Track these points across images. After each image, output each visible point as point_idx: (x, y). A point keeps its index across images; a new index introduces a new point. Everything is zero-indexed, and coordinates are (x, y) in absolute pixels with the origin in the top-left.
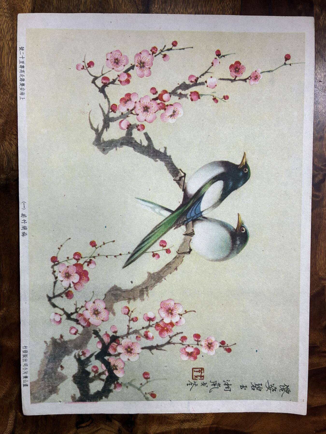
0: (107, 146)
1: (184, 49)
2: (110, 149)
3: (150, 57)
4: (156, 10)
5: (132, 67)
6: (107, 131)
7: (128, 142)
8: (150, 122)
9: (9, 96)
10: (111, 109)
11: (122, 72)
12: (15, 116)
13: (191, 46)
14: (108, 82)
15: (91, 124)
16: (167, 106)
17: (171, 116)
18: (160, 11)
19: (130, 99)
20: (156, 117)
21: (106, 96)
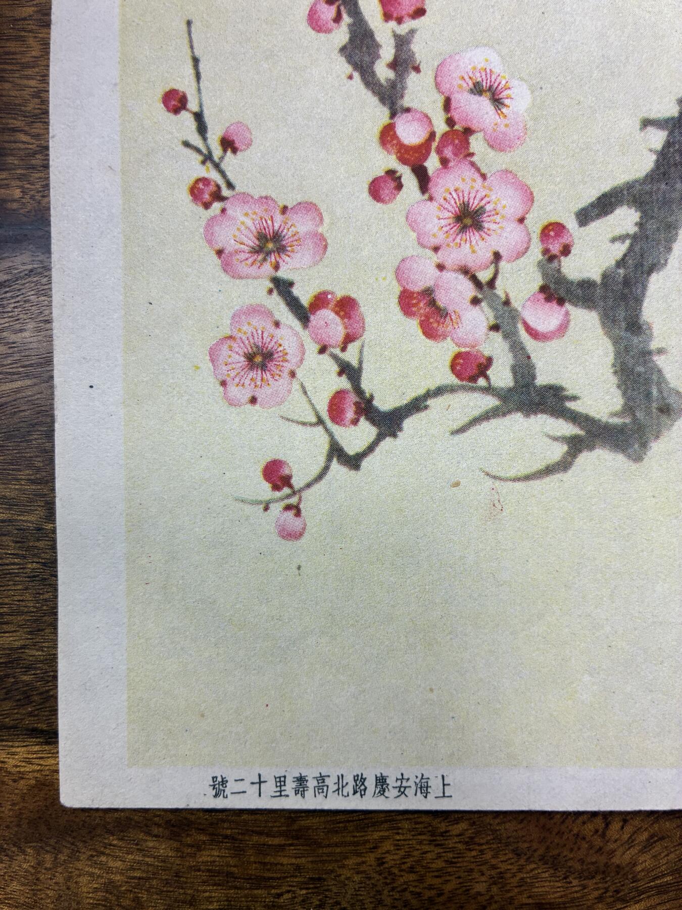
0: (648, 395)
1: (196, 61)
2: (661, 380)
3: (236, 211)
4: (32, 193)
5: (283, 287)
6: (574, 398)
7: (624, 297)
8: (530, 198)
9: (427, 848)
10: (473, 379)
11: (305, 335)
12: (522, 821)
13: (184, 27)
14: (352, 398)
15: (548, 471)
16: (450, 122)
17: (497, 102)
18: (36, 175)
19: (428, 294)
20: (507, 171)
21: (417, 405)
